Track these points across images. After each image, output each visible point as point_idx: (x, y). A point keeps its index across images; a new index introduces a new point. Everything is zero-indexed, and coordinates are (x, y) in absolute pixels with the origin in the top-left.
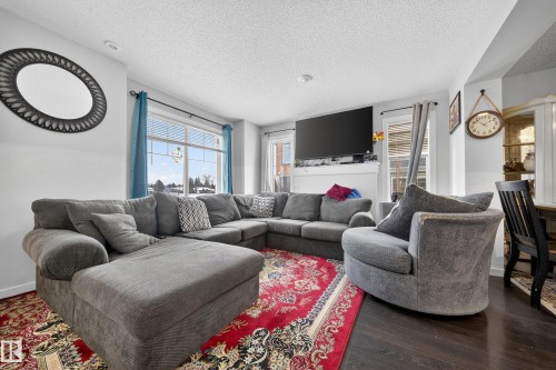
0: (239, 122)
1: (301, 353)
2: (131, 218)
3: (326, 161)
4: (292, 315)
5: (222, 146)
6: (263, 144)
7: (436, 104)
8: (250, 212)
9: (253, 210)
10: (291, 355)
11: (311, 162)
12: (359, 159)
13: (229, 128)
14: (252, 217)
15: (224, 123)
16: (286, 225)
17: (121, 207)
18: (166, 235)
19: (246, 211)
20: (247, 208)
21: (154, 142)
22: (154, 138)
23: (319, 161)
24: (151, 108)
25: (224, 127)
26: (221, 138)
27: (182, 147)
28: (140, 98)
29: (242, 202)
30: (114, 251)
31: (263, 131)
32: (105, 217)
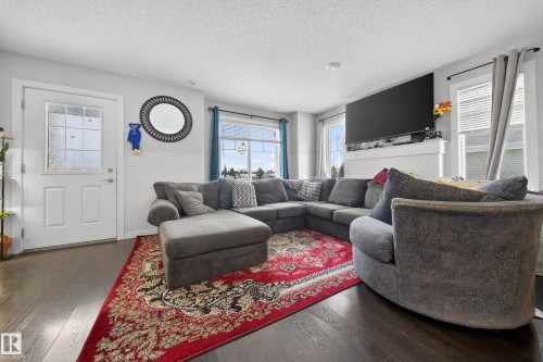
0: (293, 115)
1: (264, 301)
2: (200, 195)
3: (381, 142)
4: (279, 279)
5: (278, 137)
6: (318, 131)
7: (536, 50)
8: (299, 195)
9: (301, 193)
10: (256, 299)
11: (364, 145)
12: (419, 137)
13: (285, 121)
14: (299, 200)
15: (279, 117)
16: (320, 209)
17: (195, 187)
18: (222, 208)
19: (293, 194)
20: (295, 192)
21: (225, 141)
22: (224, 138)
23: (372, 144)
24: (221, 116)
25: (280, 121)
26: (278, 131)
27: (246, 143)
28: (215, 111)
29: (290, 186)
30: (183, 214)
31: (318, 119)
32: (182, 192)
